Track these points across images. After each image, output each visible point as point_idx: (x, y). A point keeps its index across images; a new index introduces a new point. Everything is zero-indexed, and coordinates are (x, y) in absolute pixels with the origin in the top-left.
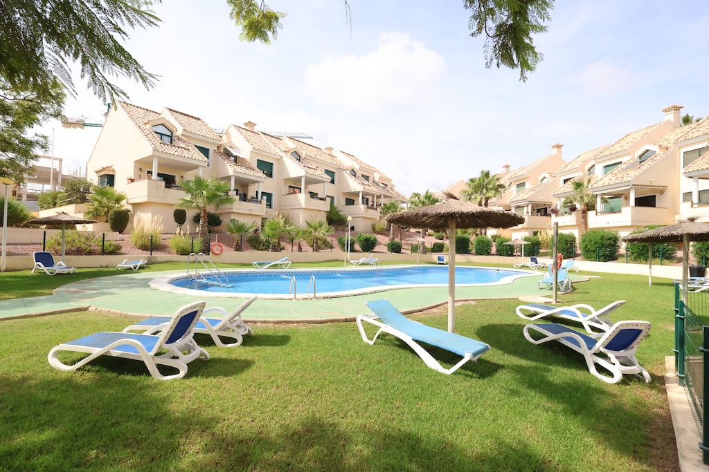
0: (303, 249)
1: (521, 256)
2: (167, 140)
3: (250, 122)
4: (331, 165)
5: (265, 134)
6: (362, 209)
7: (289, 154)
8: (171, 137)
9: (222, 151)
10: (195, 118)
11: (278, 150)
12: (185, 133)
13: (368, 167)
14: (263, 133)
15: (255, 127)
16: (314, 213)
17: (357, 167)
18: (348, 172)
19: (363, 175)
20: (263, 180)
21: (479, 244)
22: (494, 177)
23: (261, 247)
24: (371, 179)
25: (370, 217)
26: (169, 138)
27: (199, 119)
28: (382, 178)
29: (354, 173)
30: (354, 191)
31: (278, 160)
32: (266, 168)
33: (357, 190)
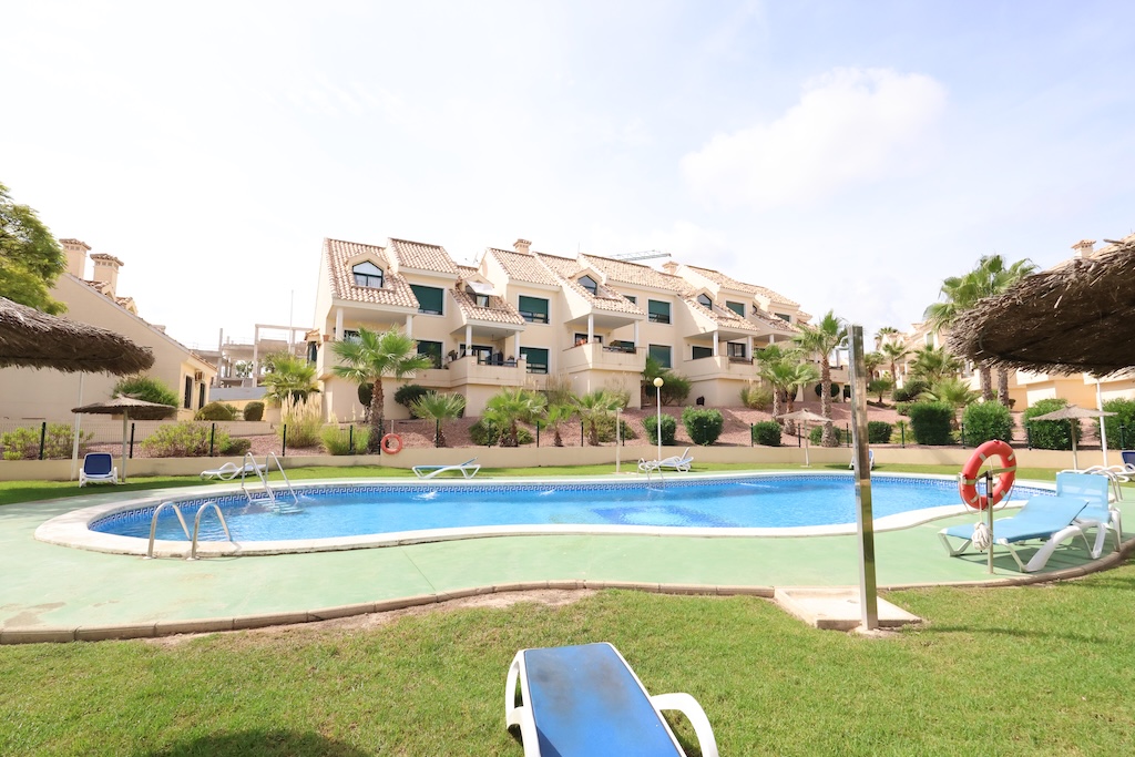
0: (563, 443)
1: (1098, 448)
2: (375, 283)
3: (521, 241)
4: (660, 291)
5: (543, 255)
6: (719, 364)
7: (575, 281)
8: (381, 277)
9: (463, 289)
10: (432, 247)
11: (556, 277)
12: (403, 269)
13: (741, 288)
14: (539, 254)
15: (530, 247)
16: (609, 377)
17: (714, 290)
18: (694, 299)
19: (729, 304)
20: (521, 328)
21: (973, 422)
22: (1015, 267)
23: (486, 439)
24: (748, 309)
25: (738, 377)
26: (380, 280)
27: (438, 247)
28: (773, 303)
29: (707, 301)
30: (703, 332)
31: (557, 292)
32: (535, 308)
33: (708, 331)
